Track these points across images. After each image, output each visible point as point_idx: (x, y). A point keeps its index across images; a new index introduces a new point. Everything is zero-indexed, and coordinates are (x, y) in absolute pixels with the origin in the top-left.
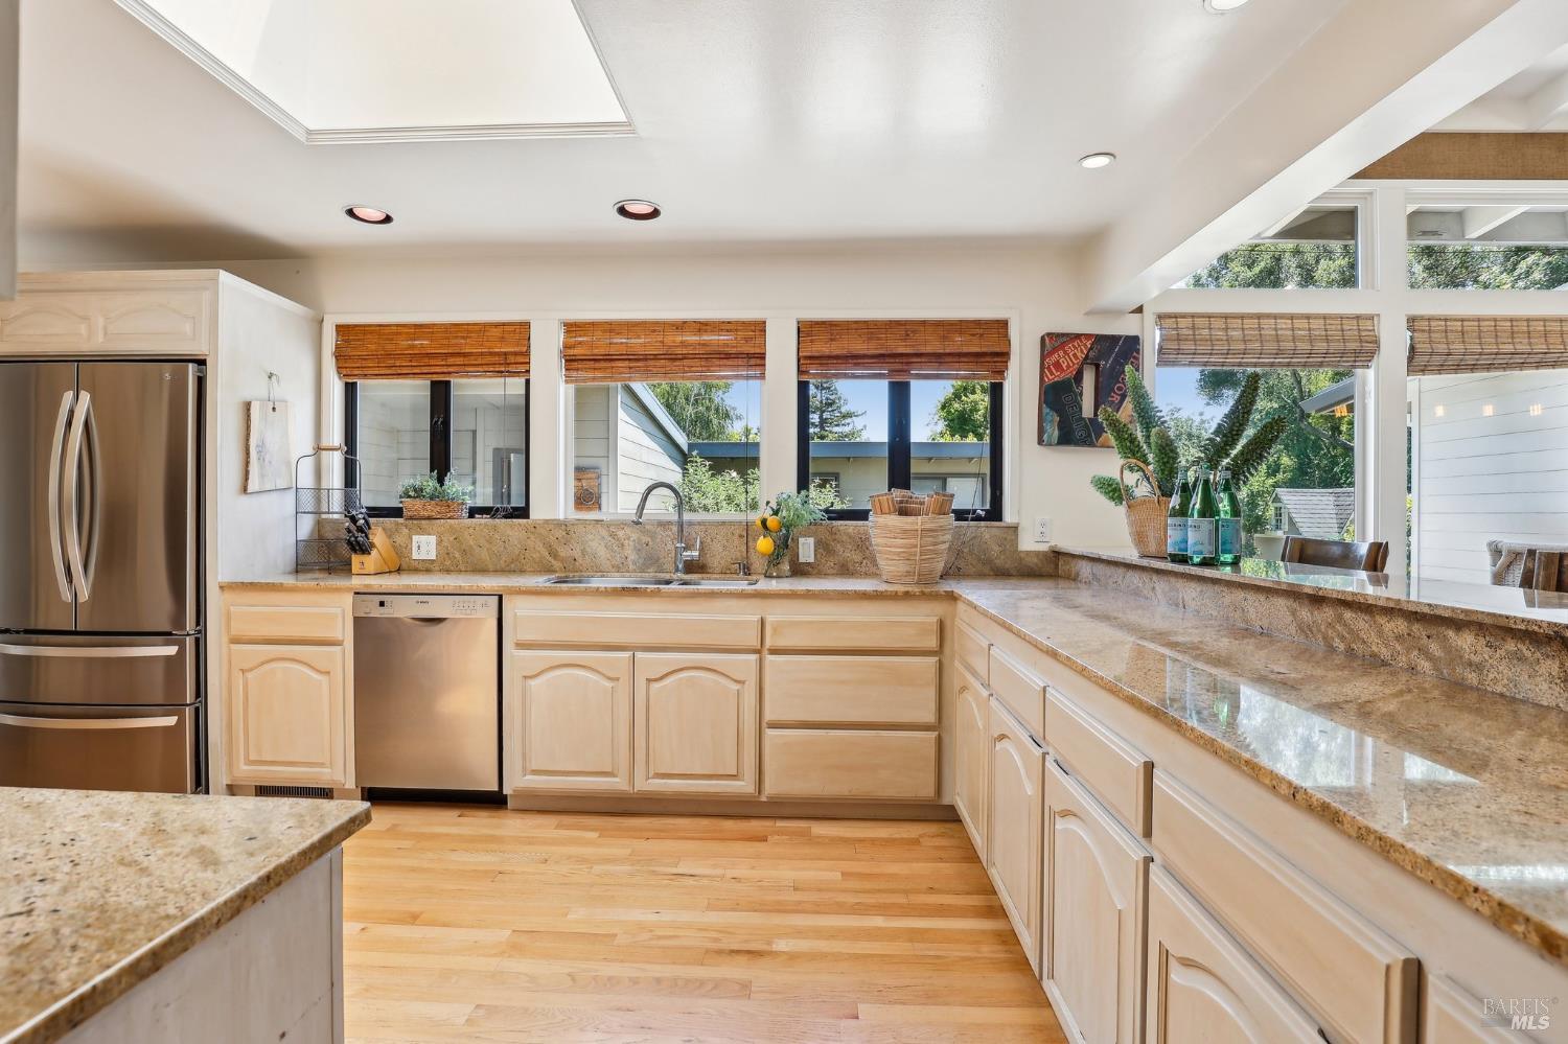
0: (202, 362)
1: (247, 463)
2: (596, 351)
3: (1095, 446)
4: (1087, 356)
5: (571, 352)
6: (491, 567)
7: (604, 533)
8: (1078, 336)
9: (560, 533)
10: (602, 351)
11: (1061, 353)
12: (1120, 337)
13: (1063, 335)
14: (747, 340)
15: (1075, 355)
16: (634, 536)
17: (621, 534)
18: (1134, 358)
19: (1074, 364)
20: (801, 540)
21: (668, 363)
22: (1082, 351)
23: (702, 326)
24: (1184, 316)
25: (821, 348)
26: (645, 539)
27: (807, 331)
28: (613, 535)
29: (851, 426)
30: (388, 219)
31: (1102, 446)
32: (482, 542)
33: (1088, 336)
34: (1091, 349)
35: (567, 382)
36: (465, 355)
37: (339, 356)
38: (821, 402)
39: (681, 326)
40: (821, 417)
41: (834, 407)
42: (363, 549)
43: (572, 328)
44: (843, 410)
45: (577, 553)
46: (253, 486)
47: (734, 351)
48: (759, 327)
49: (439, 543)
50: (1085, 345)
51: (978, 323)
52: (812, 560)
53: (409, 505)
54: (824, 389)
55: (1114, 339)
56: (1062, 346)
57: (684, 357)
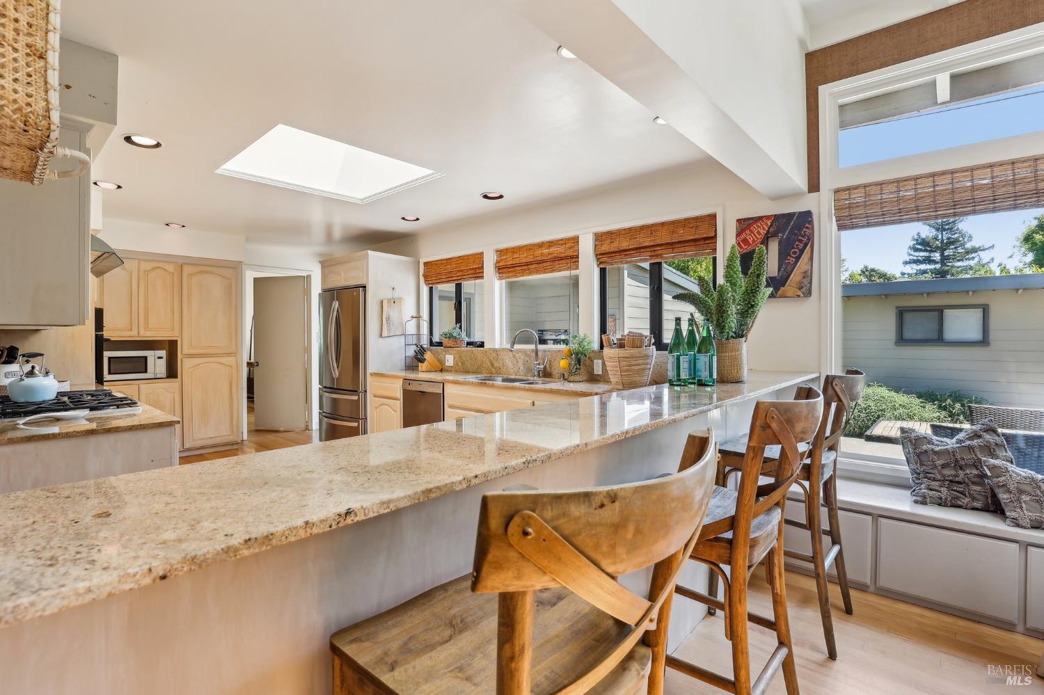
0: (365, 287)
1: (382, 325)
2: (507, 264)
3: (775, 297)
4: (768, 232)
5: (501, 264)
6: (471, 371)
7: (511, 356)
8: (760, 218)
9: (494, 355)
10: (510, 263)
11: (748, 232)
12: (794, 214)
13: (749, 219)
14: (570, 248)
15: (759, 233)
16: (522, 357)
17: (517, 355)
18: (807, 228)
19: (758, 239)
20: (595, 361)
21: (537, 266)
22: (764, 229)
23: (551, 244)
24: (856, 188)
25: (605, 248)
26: (527, 359)
27: (599, 238)
28: (514, 356)
29: (976, 260)
30: (418, 219)
31: (781, 297)
32: (468, 359)
33: (768, 217)
34: (771, 226)
35: (498, 279)
36: (462, 271)
37: (425, 276)
38: (942, 241)
39: (541, 245)
40: (942, 255)
41: (958, 244)
42: (422, 361)
43: (501, 252)
44: (968, 246)
45: (501, 366)
46: (385, 333)
47: (563, 255)
48: (575, 240)
49: (454, 358)
50: (766, 224)
51: (696, 219)
52: (601, 373)
53: (445, 341)
54: (945, 230)
55: (789, 216)
56: (748, 227)
57: (543, 262)
